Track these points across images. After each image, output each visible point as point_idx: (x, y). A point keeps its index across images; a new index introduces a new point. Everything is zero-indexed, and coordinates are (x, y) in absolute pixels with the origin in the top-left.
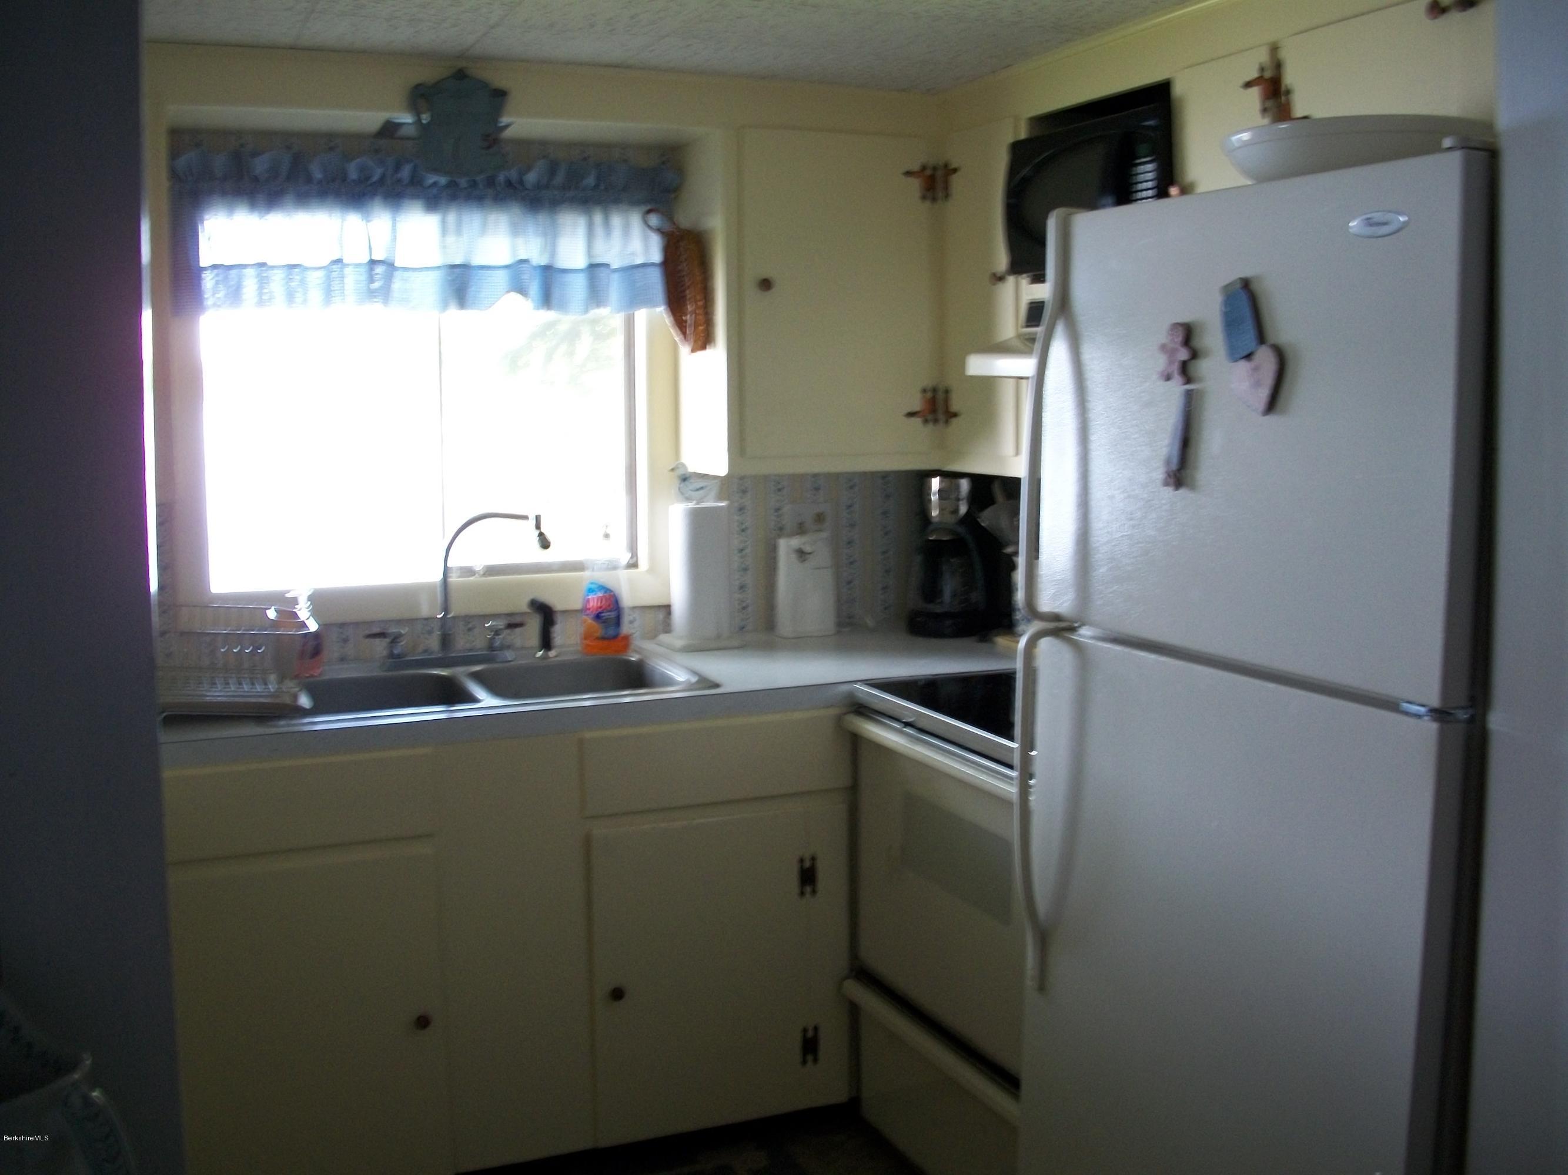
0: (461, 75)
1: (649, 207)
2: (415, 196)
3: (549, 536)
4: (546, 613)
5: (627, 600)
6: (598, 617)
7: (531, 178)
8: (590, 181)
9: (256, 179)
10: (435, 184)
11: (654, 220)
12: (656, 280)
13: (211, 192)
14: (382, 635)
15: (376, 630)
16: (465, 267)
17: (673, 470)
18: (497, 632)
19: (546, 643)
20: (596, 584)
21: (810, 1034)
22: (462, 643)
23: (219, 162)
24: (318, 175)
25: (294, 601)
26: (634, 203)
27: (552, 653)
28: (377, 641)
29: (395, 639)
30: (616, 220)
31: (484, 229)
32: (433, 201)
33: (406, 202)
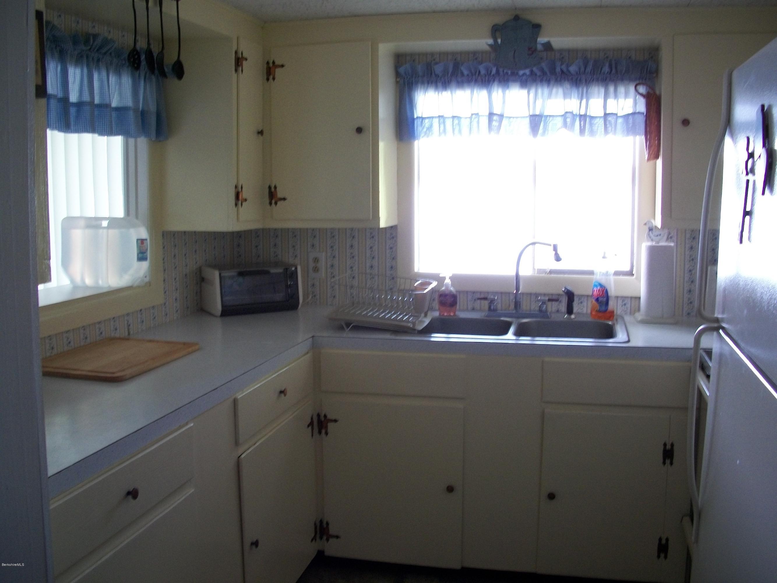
0: (517, 18)
1: (638, 82)
2: (515, 81)
3: (561, 255)
4: (570, 296)
5: (612, 292)
6: (597, 300)
7: (573, 69)
8: (606, 69)
9: (437, 76)
10: (524, 74)
11: (642, 89)
12: (641, 121)
13: (417, 83)
14: (485, 299)
15: (482, 296)
16: (540, 116)
17: (645, 224)
18: (544, 303)
19: (570, 311)
20: (597, 282)
21: (664, 542)
22: (525, 306)
23: (420, 69)
24: (466, 72)
25: (444, 278)
26: (631, 80)
27: (573, 316)
28: (483, 301)
29: (492, 301)
30: (621, 89)
31: (550, 96)
32: (525, 83)
33: (510, 84)
